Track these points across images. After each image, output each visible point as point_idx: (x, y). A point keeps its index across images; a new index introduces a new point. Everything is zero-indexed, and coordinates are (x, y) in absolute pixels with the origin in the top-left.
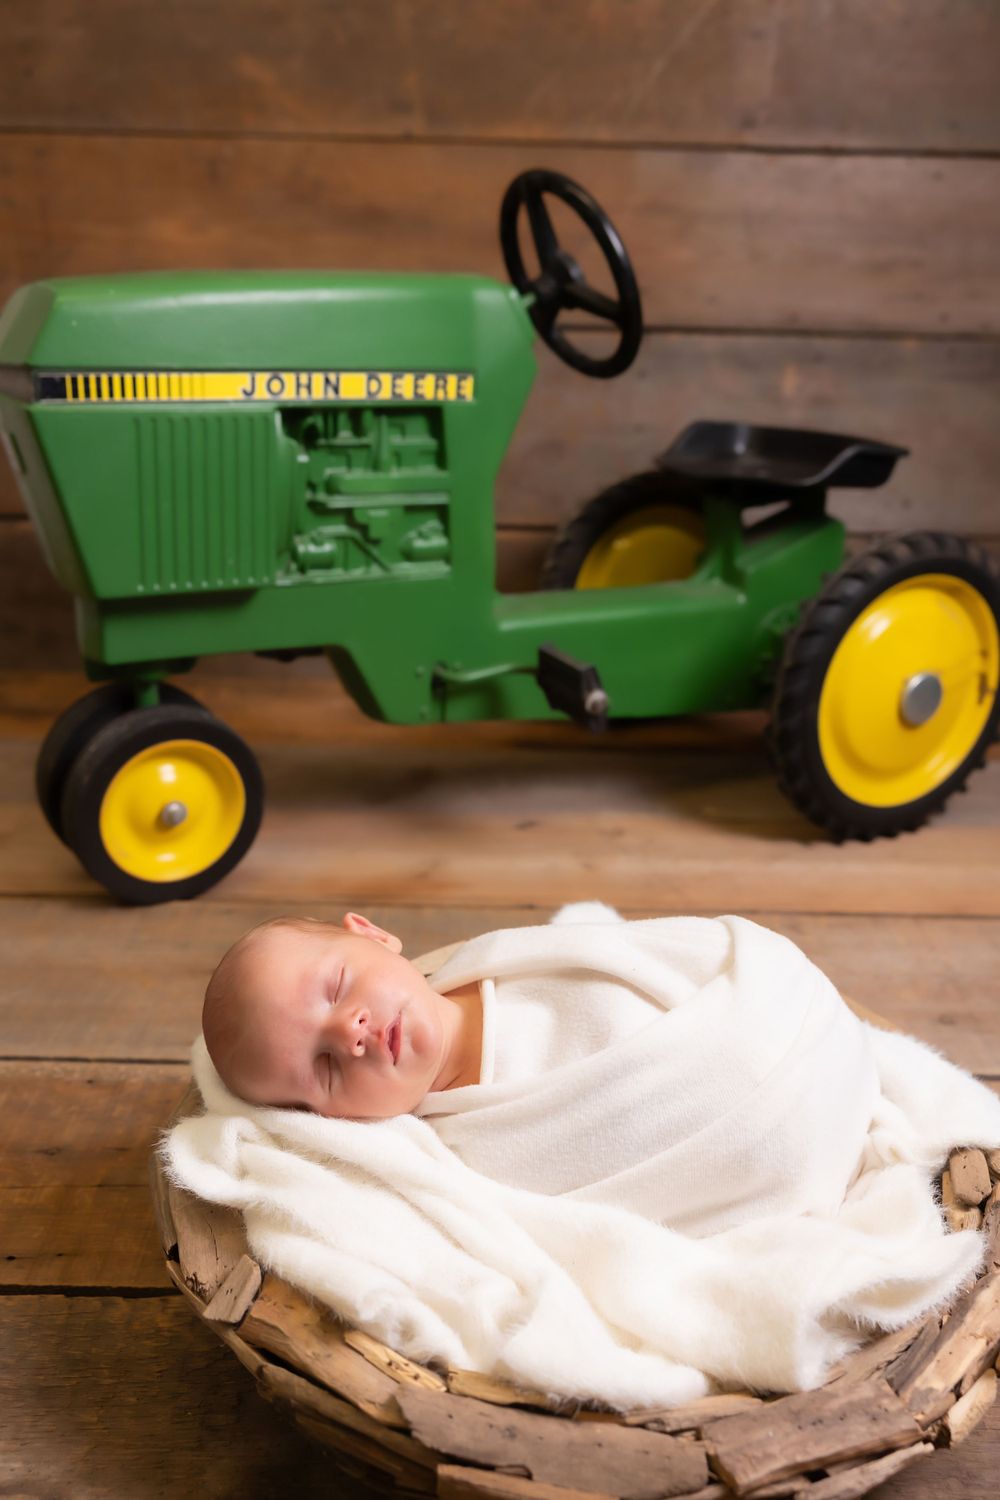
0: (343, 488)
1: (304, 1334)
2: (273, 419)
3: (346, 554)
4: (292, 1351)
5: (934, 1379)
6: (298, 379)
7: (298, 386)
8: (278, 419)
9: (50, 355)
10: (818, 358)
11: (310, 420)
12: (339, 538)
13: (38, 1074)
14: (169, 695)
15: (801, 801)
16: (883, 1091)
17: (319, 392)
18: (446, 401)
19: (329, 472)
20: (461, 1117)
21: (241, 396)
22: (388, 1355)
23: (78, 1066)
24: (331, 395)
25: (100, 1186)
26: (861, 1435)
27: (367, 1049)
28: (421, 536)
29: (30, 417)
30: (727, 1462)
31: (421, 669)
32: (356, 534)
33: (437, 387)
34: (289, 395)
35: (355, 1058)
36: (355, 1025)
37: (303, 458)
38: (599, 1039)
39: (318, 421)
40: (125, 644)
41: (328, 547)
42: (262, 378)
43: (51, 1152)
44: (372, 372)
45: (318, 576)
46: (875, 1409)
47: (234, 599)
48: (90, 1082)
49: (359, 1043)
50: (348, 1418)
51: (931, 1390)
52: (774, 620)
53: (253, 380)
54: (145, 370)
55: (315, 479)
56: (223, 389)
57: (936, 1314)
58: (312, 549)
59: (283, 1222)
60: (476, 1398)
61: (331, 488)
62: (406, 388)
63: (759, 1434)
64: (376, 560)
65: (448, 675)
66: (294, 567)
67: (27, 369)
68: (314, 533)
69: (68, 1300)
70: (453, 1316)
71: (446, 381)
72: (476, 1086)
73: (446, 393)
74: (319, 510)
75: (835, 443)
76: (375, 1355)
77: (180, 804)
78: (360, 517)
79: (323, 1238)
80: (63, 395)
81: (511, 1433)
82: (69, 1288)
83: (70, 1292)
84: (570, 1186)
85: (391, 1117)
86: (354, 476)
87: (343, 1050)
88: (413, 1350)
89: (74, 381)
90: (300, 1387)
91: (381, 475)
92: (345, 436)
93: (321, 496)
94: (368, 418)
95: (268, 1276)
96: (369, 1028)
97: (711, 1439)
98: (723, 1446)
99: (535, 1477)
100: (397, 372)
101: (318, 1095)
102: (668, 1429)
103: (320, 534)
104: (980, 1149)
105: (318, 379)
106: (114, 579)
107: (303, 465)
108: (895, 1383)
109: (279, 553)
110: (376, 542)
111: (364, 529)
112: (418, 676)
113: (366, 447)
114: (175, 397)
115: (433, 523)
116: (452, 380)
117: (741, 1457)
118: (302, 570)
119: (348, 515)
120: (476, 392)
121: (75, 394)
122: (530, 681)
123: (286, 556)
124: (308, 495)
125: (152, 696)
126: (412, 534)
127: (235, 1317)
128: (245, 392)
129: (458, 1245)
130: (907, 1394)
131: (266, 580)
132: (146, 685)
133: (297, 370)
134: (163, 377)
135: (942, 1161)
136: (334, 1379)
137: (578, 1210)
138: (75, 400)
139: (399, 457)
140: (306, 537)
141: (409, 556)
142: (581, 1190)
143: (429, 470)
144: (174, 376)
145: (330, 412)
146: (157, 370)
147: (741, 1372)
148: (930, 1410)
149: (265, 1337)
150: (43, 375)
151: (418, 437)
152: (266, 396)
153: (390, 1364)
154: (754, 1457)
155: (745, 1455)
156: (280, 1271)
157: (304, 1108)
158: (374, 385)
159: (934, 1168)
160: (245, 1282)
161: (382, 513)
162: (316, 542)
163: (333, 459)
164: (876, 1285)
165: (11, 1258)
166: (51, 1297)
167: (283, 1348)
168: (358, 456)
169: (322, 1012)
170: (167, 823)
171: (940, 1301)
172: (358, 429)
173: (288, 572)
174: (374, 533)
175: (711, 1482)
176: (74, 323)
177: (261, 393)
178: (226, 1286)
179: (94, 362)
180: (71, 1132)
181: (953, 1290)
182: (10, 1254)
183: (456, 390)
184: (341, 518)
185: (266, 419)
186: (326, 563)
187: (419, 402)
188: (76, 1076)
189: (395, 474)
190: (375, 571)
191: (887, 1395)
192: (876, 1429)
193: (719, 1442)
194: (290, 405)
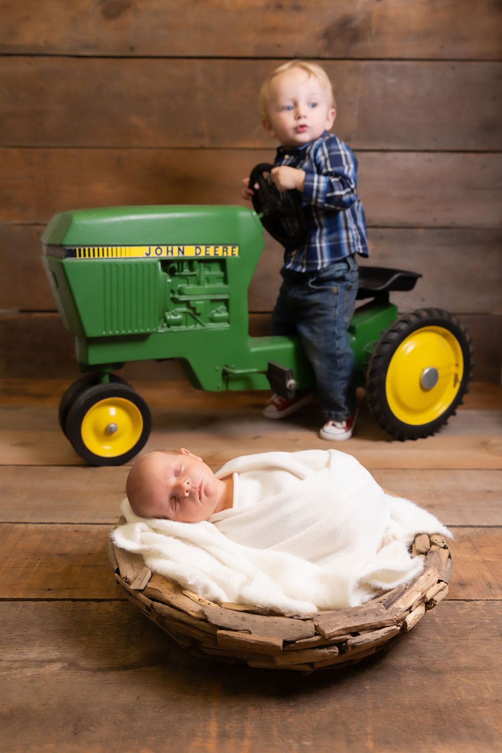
0: (185, 292)
1: (167, 591)
2: (158, 265)
3: (187, 320)
4: (163, 597)
5: (401, 605)
6: (168, 249)
7: (168, 251)
8: (159, 264)
9: (70, 240)
10: (382, 238)
11: (172, 265)
12: (183, 313)
13: (54, 528)
14: (113, 378)
15: (383, 426)
16: (392, 517)
17: (176, 254)
18: (227, 257)
19: (179, 286)
20: (226, 520)
21: (145, 256)
22: (199, 597)
23: (70, 526)
24: (181, 255)
25: (82, 566)
26: (371, 620)
27: (190, 493)
28: (217, 312)
29: (62, 265)
30: (321, 627)
31: (217, 368)
32: (191, 311)
33: (224, 251)
34: (164, 255)
35: (186, 497)
36: (185, 484)
37: (169, 280)
38: (278, 490)
39: (175, 265)
40: (97, 356)
41: (179, 317)
42: (153, 248)
43: (62, 555)
44: (197, 246)
45: (175, 329)
46: (378, 612)
47: (142, 338)
48: (76, 531)
49: (187, 492)
50: (184, 618)
51: (399, 608)
52: (369, 347)
53: (150, 249)
54: (108, 246)
55: (174, 289)
56: (138, 253)
57: (404, 586)
58: (173, 317)
59: (159, 555)
60: (231, 609)
61: (181, 292)
62: (211, 252)
63: (334, 619)
64: (199, 322)
65: (229, 370)
66: (165, 325)
67: (61, 246)
68: (173, 311)
69: (73, 602)
70: (222, 585)
71: (227, 249)
72: (231, 509)
73: (227, 253)
74: (175, 301)
75: (390, 272)
76: (193, 597)
77: (114, 424)
78: (192, 304)
79: (174, 560)
80: (76, 256)
81: (244, 619)
82: (73, 599)
83: (74, 600)
84: (267, 546)
85: (199, 522)
86: (190, 287)
87: (181, 494)
88: (208, 596)
89: (80, 250)
90: (167, 609)
91: (201, 287)
92: (186, 271)
93: (176, 296)
94: (196, 264)
95: (154, 574)
96: (191, 486)
97: (316, 621)
98: (320, 623)
99: (252, 633)
100: (208, 245)
101: (171, 513)
102: (301, 618)
103: (176, 311)
104: (427, 534)
105: (176, 248)
106: (93, 329)
107: (169, 283)
108: (386, 605)
109: (160, 319)
110: (199, 314)
111: (194, 309)
112: (216, 370)
113: (195, 275)
114: (119, 256)
115: (222, 307)
116: (230, 248)
117: (327, 626)
118: (169, 326)
119: (187, 303)
120: (239, 253)
121: (80, 256)
122: (264, 376)
123: (162, 320)
124: (171, 295)
125: (106, 379)
126: (214, 311)
127: (142, 587)
128: (146, 254)
129: (224, 564)
130: (390, 609)
131: (154, 330)
132: (103, 374)
133: (167, 245)
134: (114, 248)
135: (412, 539)
136: (179, 605)
137: (271, 554)
138: (80, 258)
139: (208, 280)
140: (170, 313)
141: (213, 320)
142: (272, 547)
143: (221, 285)
144: (119, 248)
145: (180, 261)
146: (112, 246)
147: (329, 604)
148: (399, 615)
149: (153, 593)
150: (67, 248)
151: (216, 271)
152: (155, 255)
153: (200, 600)
154: (332, 626)
155: (329, 625)
156: (158, 571)
157: (166, 518)
158: (198, 251)
159: (409, 542)
160: (145, 576)
161: (202, 302)
162: (173, 314)
163: (181, 280)
164: (379, 571)
165: (49, 590)
166: (66, 602)
167: (160, 596)
168: (191, 279)
169: (173, 481)
170: (109, 433)
171: (406, 581)
172: (191, 268)
173: (163, 327)
174: (198, 311)
175: (316, 634)
176: (80, 228)
177: (153, 254)
178: (138, 578)
179: (88, 243)
180: (69, 548)
181: (411, 578)
182: (49, 588)
183: (231, 252)
184: (184, 305)
185: (155, 264)
186: (178, 323)
187: (216, 257)
188: (70, 529)
189: (207, 286)
190: (199, 326)
191: (382, 608)
192: (377, 618)
193: (319, 621)
194: (164, 259)
